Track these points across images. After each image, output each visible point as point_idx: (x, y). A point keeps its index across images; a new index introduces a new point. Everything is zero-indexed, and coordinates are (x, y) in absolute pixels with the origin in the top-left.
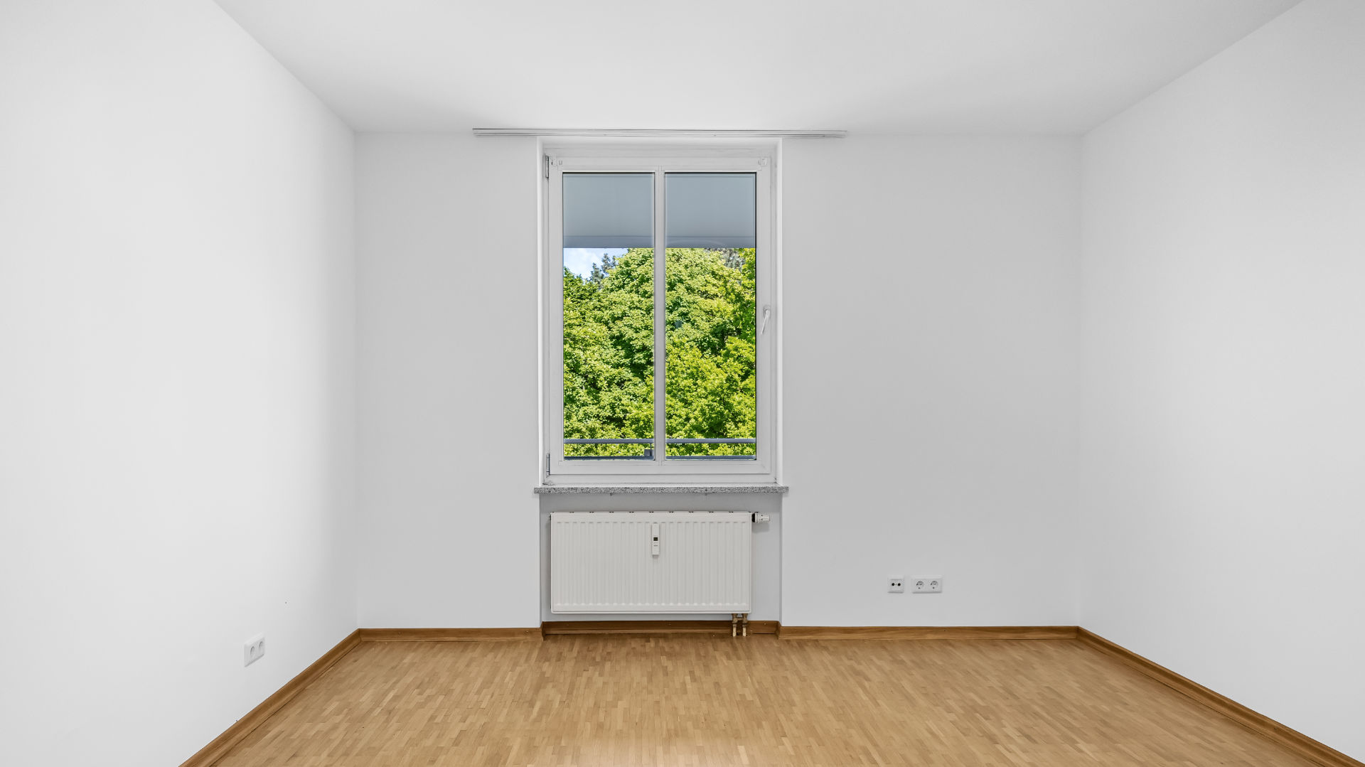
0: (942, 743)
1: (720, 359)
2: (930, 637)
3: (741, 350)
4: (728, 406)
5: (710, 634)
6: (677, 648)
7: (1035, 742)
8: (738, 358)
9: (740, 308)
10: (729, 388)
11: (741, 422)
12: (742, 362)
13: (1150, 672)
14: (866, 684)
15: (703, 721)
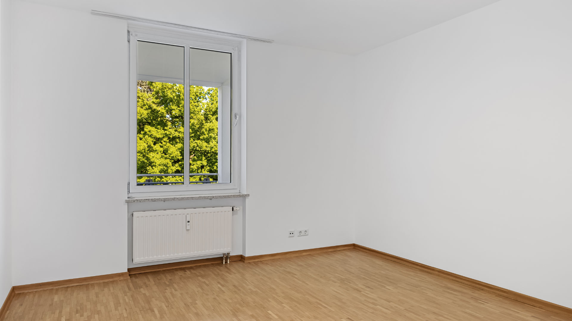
0: (343, 295)
1: (141, 136)
2: (304, 254)
3: (152, 132)
4: (148, 159)
5: (212, 264)
6: (202, 273)
7: (373, 289)
8: (151, 136)
9: (151, 112)
10: (148, 150)
11: (154, 166)
12: (152, 138)
13: (387, 257)
14: (296, 276)
15: (243, 303)
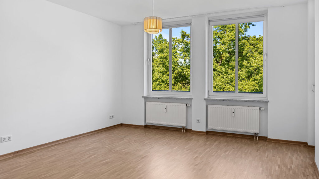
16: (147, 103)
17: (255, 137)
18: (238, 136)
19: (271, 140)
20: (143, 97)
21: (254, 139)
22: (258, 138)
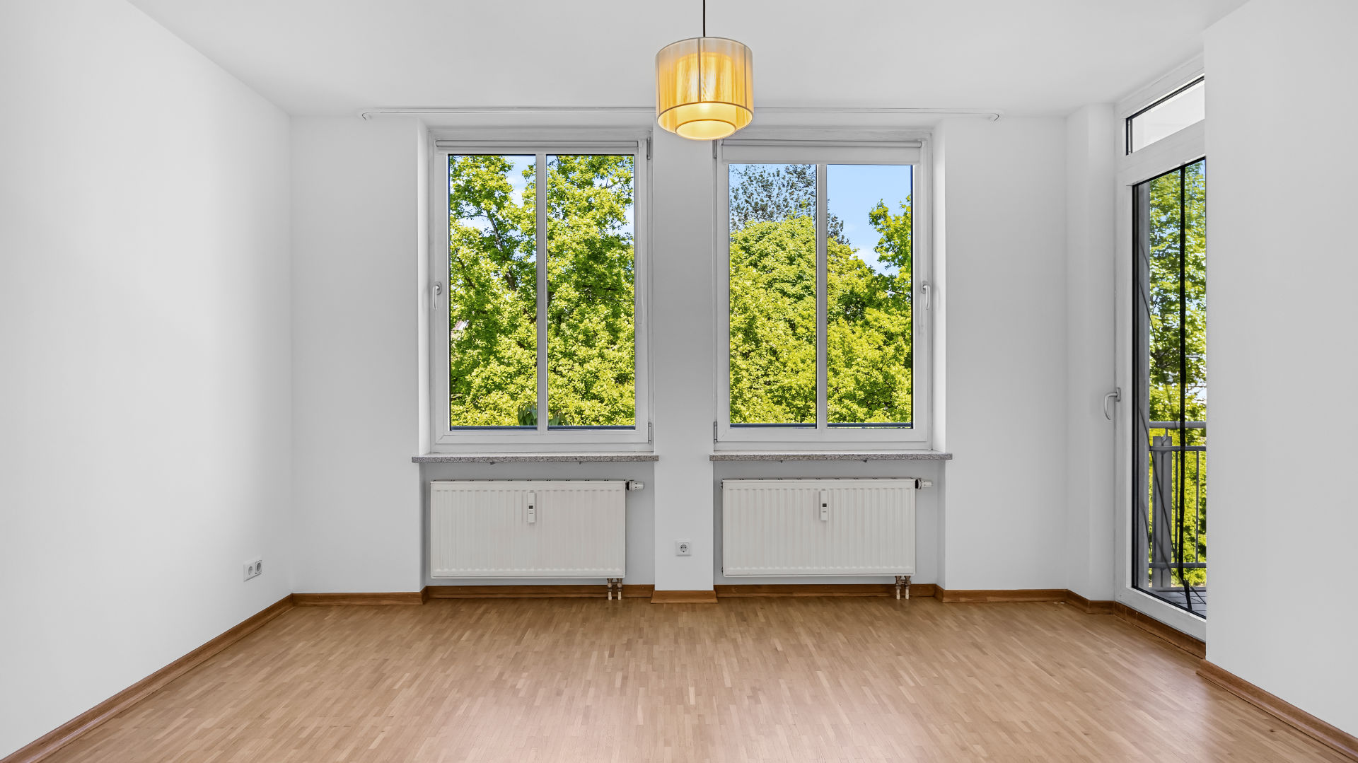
16: (435, 486)
17: (898, 591)
18: (836, 595)
19: (956, 595)
20: (415, 460)
21: (895, 597)
22: (907, 591)
